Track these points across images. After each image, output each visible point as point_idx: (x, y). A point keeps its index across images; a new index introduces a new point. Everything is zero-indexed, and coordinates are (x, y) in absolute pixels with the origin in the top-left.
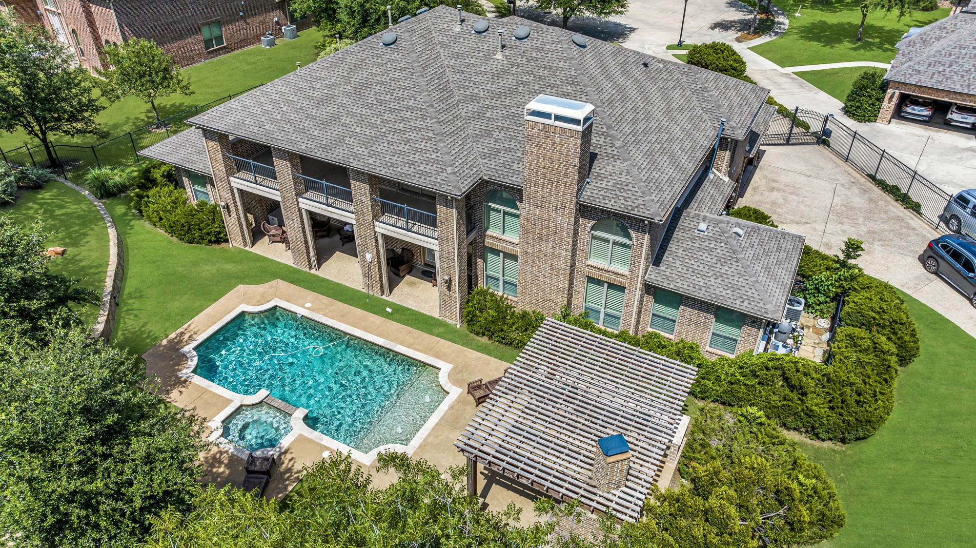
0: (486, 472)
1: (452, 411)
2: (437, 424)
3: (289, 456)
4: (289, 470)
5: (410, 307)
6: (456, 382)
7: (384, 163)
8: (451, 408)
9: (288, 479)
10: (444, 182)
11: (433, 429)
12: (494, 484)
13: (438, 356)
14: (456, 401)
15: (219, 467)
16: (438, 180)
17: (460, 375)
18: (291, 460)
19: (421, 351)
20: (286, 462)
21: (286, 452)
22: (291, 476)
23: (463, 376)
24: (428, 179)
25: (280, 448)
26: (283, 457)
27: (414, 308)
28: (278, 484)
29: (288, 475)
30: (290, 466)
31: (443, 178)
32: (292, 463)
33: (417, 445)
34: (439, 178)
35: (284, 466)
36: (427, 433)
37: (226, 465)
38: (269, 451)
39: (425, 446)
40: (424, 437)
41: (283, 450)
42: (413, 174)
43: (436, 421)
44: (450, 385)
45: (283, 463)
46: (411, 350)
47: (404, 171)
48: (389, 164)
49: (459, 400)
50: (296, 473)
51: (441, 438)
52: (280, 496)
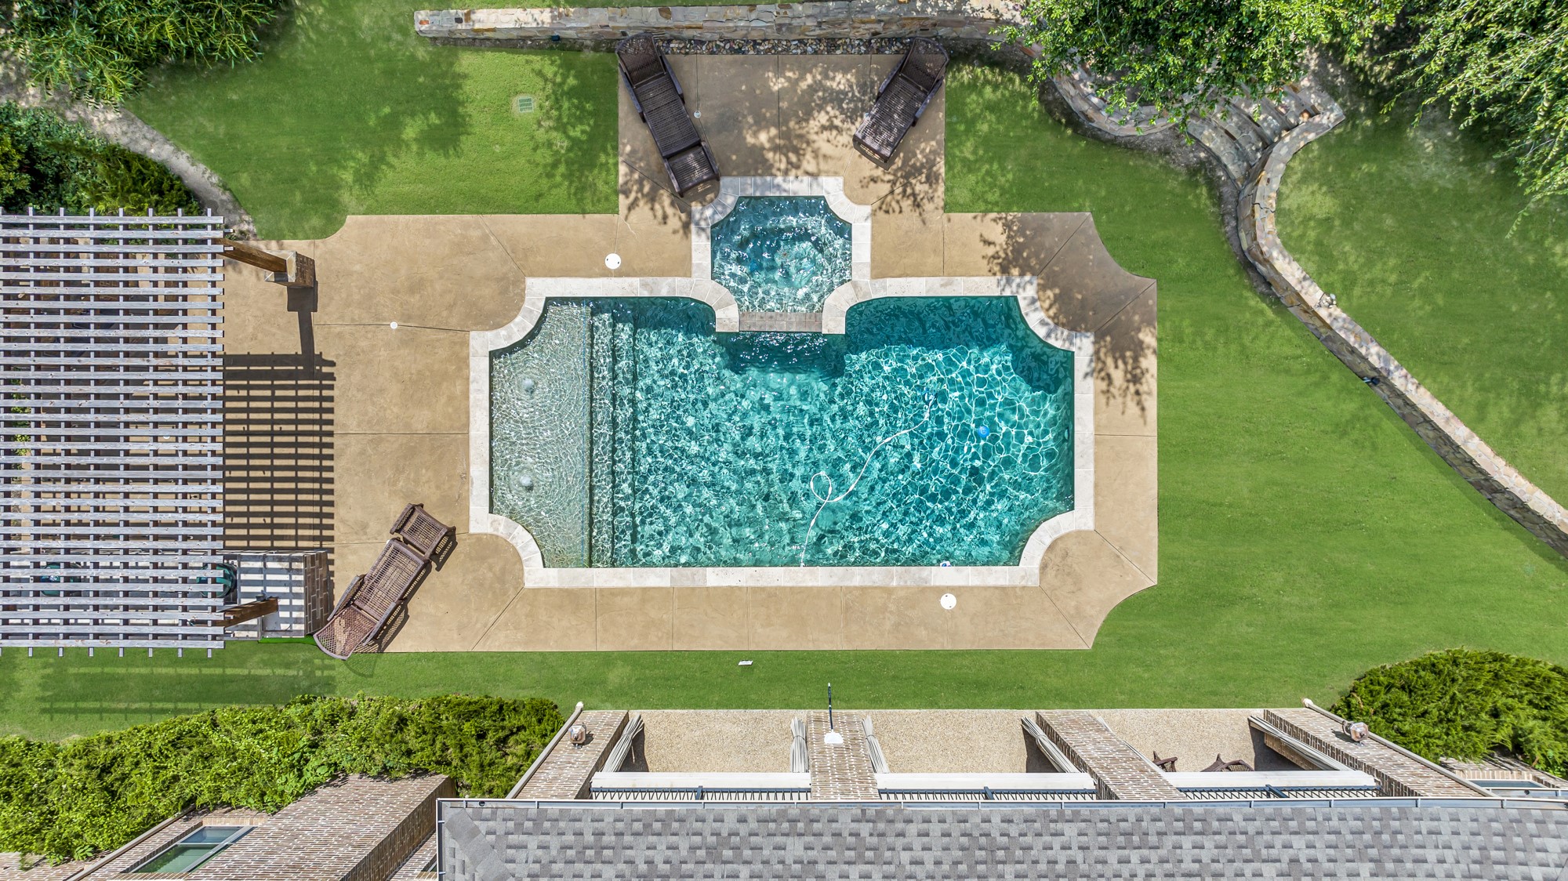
0: (325, 369)
1: (459, 471)
2: (467, 425)
3: (674, 222)
4: (652, 198)
5: (722, 712)
6: (492, 546)
7: (747, 853)
8: (465, 477)
9: (640, 182)
10: (513, 839)
11: (468, 413)
12: (300, 353)
13: (570, 598)
14: (467, 499)
15: (771, 140)
16: (533, 842)
17: (497, 568)
18: (665, 217)
19: (614, 593)
20: (670, 211)
21: (686, 226)
22: (640, 190)
23: (490, 569)
24: (569, 838)
25: (703, 230)
26: (683, 216)
27: (711, 712)
28: (648, 164)
29: (646, 189)
30: (657, 206)
31: (521, 855)
32: (659, 213)
33: (473, 362)
34: (534, 852)
35: (667, 201)
36: (471, 397)
37: (762, 148)
38: (715, 213)
39: (459, 369)
40: (472, 387)
41: (693, 227)
42: (628, 839)
43: (473, 433)
44: (501, 531)
45: (672, 204)
46: (634, 584)
47: (662, 843)
48: (728, 853)
49: (460, 502)
50: (636, 199)
51: (443, 400)
52: (628, 148)
